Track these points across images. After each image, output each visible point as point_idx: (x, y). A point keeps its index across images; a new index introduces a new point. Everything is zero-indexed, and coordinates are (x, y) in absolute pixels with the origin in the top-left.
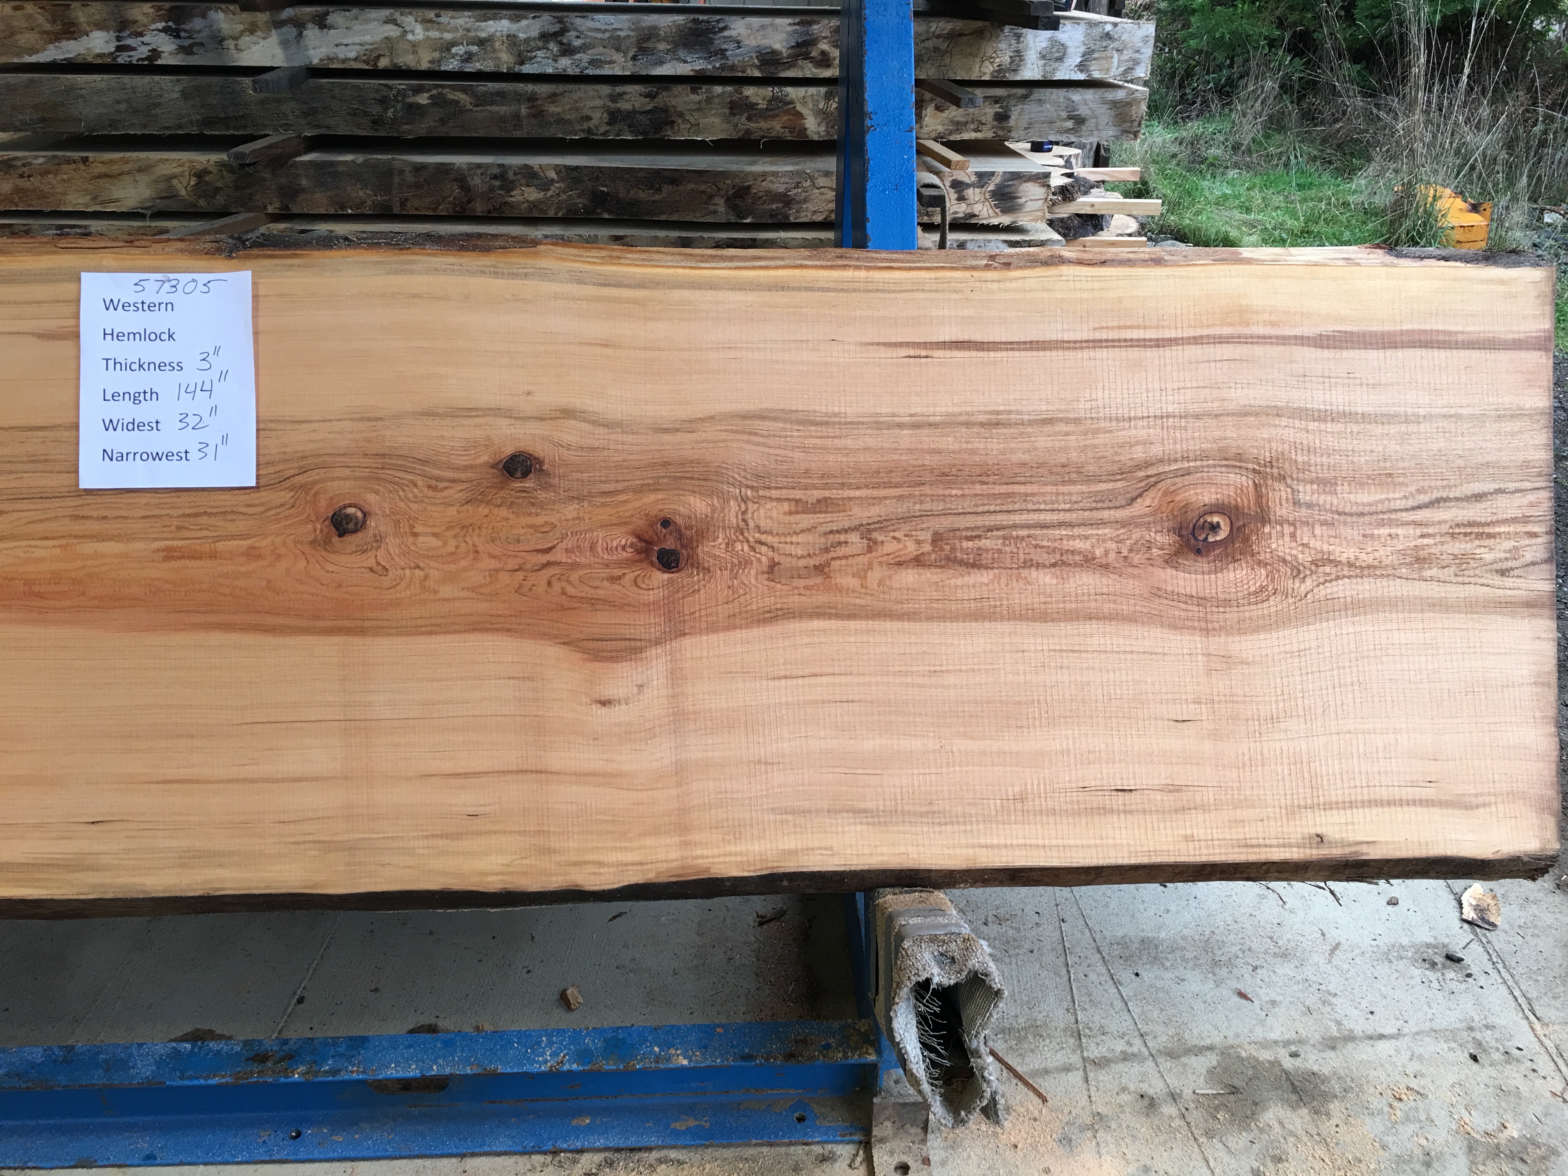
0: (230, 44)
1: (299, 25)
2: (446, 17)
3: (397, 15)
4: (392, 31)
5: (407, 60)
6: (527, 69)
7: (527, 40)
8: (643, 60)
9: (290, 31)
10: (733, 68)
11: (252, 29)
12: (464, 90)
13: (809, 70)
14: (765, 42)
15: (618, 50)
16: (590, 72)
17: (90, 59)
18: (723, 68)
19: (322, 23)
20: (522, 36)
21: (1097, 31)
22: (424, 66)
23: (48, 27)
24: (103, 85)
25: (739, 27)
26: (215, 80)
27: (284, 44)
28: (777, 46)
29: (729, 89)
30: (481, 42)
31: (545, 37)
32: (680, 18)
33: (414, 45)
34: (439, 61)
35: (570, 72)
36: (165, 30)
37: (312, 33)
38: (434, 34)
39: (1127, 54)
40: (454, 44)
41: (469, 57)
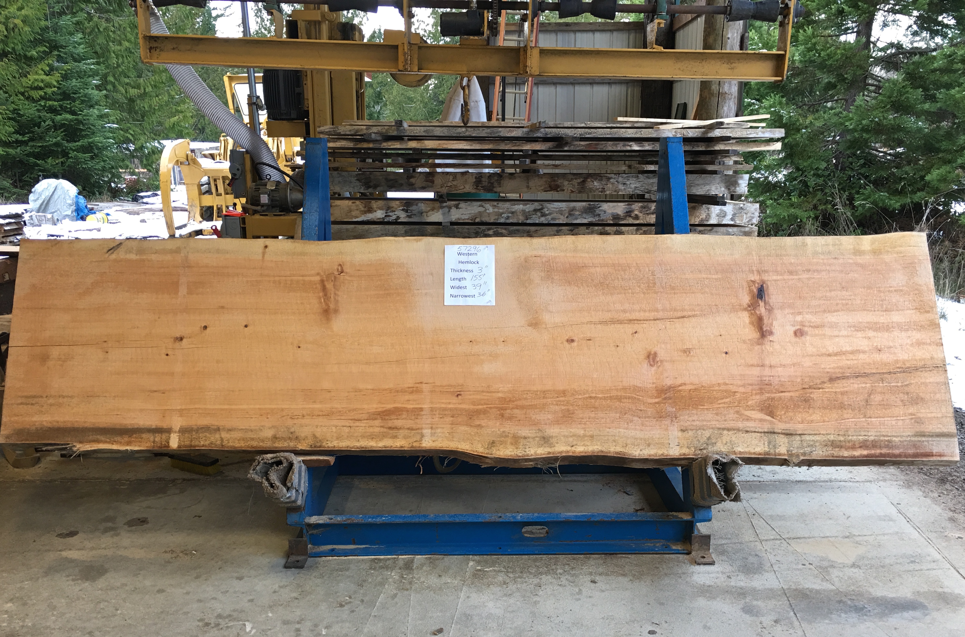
0: (425, 214)
1: (450, 208)
2: (501, 204)
3: (483, 204)
4: (481, 209)
5: (486, 219)
6: (528, 221)
7: (529, 212)
8: (570, 218)
9: (446, 210)
10: (603, 220)
11: (433, 209)
12: (505, 229)
13: (631, 221)
14: (615, 211)
15: (562, 214)
16: (552, 222)
17: (375, 220)
18: (599, 220)
19: (457, 207)
20: (527, 210)
21: (737, 207)
22: (492, 221)
23: (363, 209)
24: (379, 229)
25: (605, 206)
26: (417, 227)
27: (444, 214)
28: (620, 213)
29: (600, 228)
30: (512, 213)
31: (535, 210)
32: (584, 204)
33: (489, 214)
34: (497, 219)
35: (544, 222)
36: (403, 210)
37: (453, 210)
38: (496, 210)
39: (749, 215)
40: (503, 213)
41: (508, 218)
